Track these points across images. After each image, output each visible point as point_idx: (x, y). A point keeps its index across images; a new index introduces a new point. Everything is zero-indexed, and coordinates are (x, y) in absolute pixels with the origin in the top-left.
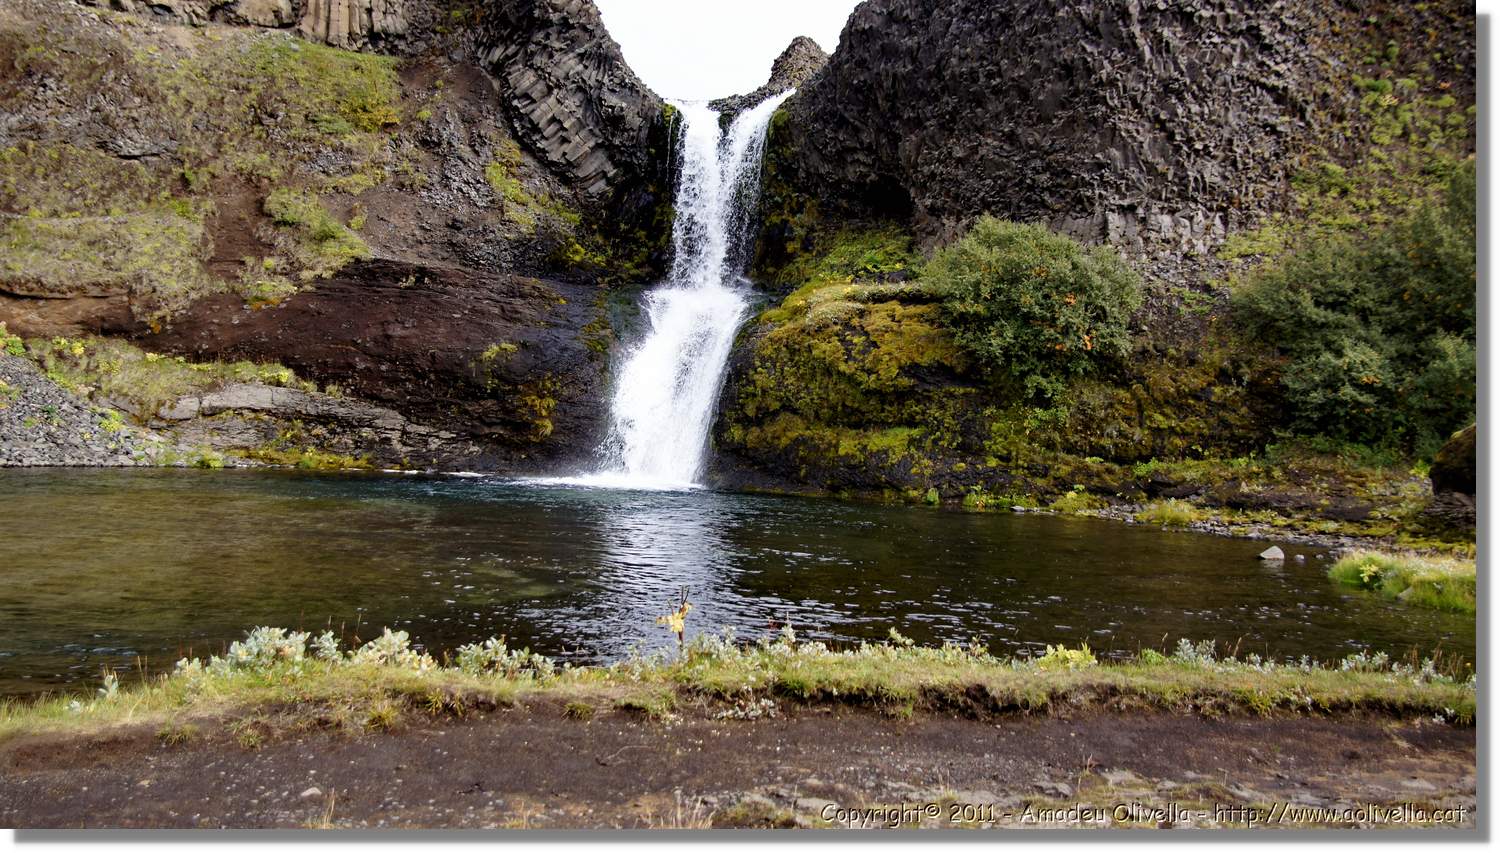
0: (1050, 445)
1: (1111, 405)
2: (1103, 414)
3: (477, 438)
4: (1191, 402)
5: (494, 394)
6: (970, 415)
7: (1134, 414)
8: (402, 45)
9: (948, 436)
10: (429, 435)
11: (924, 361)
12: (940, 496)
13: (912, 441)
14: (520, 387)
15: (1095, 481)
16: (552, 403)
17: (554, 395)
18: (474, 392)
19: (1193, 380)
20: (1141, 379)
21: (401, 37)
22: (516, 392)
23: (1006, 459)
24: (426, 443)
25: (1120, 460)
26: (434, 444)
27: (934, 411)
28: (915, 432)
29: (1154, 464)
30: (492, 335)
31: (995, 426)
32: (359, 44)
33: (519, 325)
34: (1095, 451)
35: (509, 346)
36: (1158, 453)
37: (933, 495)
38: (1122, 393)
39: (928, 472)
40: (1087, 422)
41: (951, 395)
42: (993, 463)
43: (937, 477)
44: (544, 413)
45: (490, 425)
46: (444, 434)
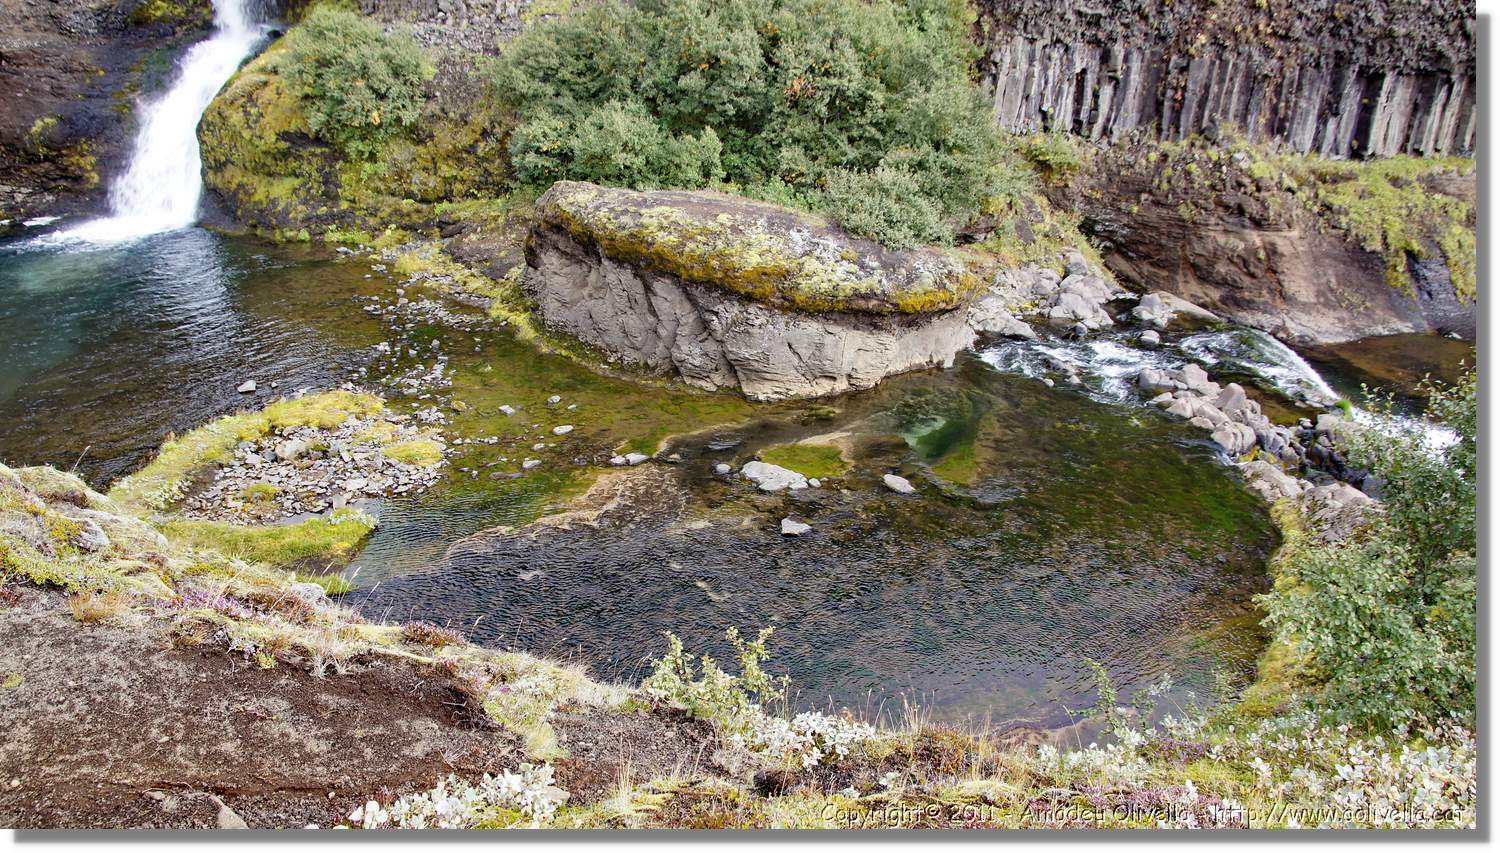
0: (378, 191)
1: (415, 159)
2: (409, 166)
3: (50, 191)
4: (464, 155)
5: (46, 158)
6: (327, 169)
7: (430, 165)
9: (316, 186)
10: (13, 192)
11: (292, 128)
12: (310, 234)
13: (295, 191)
14: (64, 152)
15: (406, 221)
16: (93, 159)
17: (93, 153)
18: (32, 159)
19: (465, 138)
20: (431, 137)
22: (62, 156)
23: (354, 201)
24: (13, 198)
25: (423, 201)
26: (19, 198)
27: (306, 167)
28: (296, 182)
29: (445, 205)
30: (41, 112)
31: (344, 177)
33: (63, 100)
34: (409, 195)
35: (48, 120)
36: (448, 197)
37: (304, 235)
38: (421, 149)
39: (300, 216)
40: (401, 175)
41: (314, 154)
42: (344, 205)
43: (307, 220)
44: (89, 168)
45: (55, 180)
46: (23, 190)
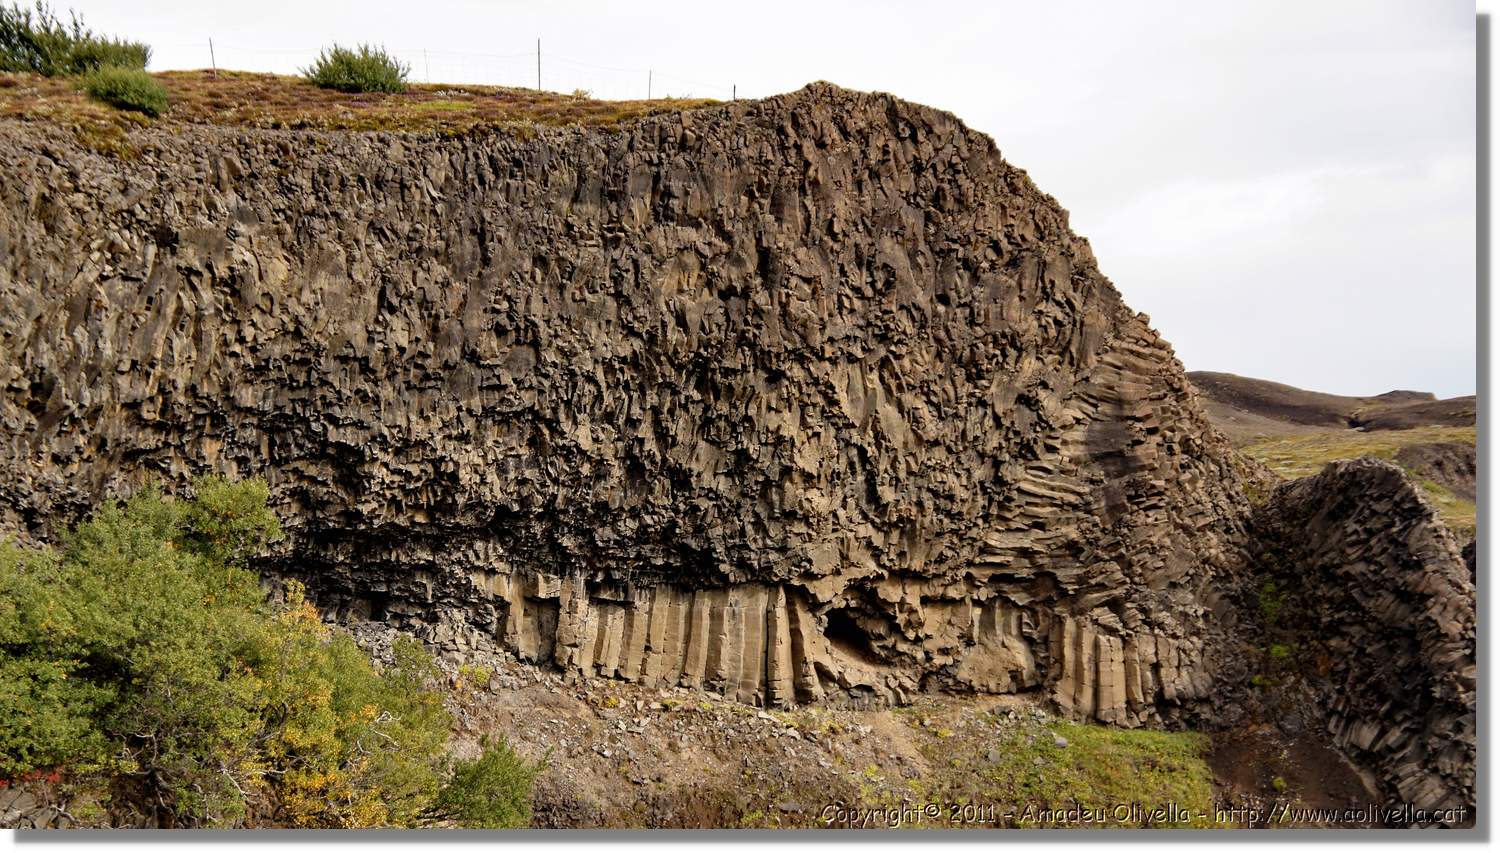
8: (1205, 713)
21: (1206, 701)
32: (1143, 716)
